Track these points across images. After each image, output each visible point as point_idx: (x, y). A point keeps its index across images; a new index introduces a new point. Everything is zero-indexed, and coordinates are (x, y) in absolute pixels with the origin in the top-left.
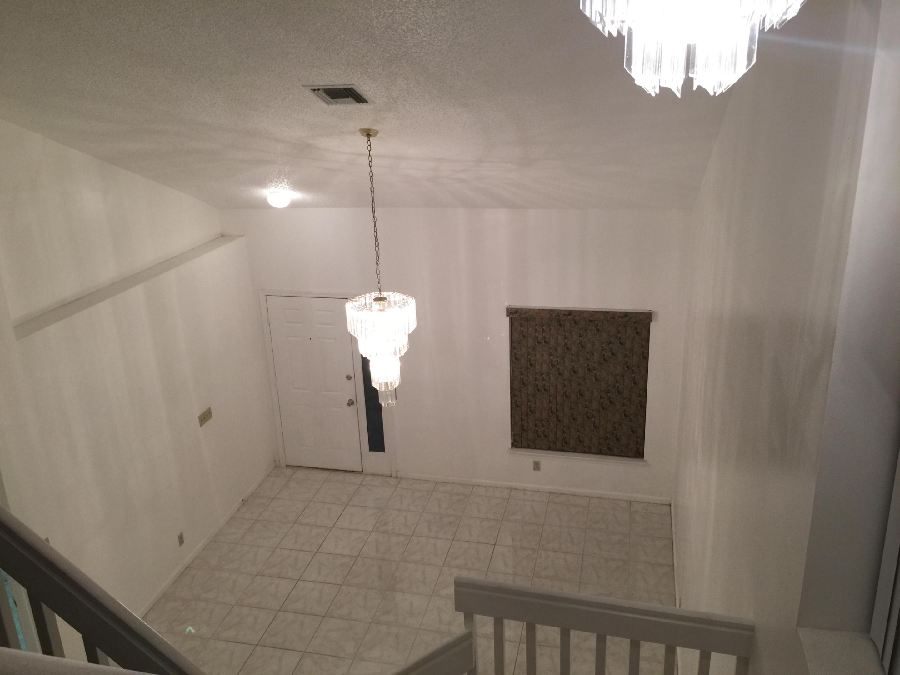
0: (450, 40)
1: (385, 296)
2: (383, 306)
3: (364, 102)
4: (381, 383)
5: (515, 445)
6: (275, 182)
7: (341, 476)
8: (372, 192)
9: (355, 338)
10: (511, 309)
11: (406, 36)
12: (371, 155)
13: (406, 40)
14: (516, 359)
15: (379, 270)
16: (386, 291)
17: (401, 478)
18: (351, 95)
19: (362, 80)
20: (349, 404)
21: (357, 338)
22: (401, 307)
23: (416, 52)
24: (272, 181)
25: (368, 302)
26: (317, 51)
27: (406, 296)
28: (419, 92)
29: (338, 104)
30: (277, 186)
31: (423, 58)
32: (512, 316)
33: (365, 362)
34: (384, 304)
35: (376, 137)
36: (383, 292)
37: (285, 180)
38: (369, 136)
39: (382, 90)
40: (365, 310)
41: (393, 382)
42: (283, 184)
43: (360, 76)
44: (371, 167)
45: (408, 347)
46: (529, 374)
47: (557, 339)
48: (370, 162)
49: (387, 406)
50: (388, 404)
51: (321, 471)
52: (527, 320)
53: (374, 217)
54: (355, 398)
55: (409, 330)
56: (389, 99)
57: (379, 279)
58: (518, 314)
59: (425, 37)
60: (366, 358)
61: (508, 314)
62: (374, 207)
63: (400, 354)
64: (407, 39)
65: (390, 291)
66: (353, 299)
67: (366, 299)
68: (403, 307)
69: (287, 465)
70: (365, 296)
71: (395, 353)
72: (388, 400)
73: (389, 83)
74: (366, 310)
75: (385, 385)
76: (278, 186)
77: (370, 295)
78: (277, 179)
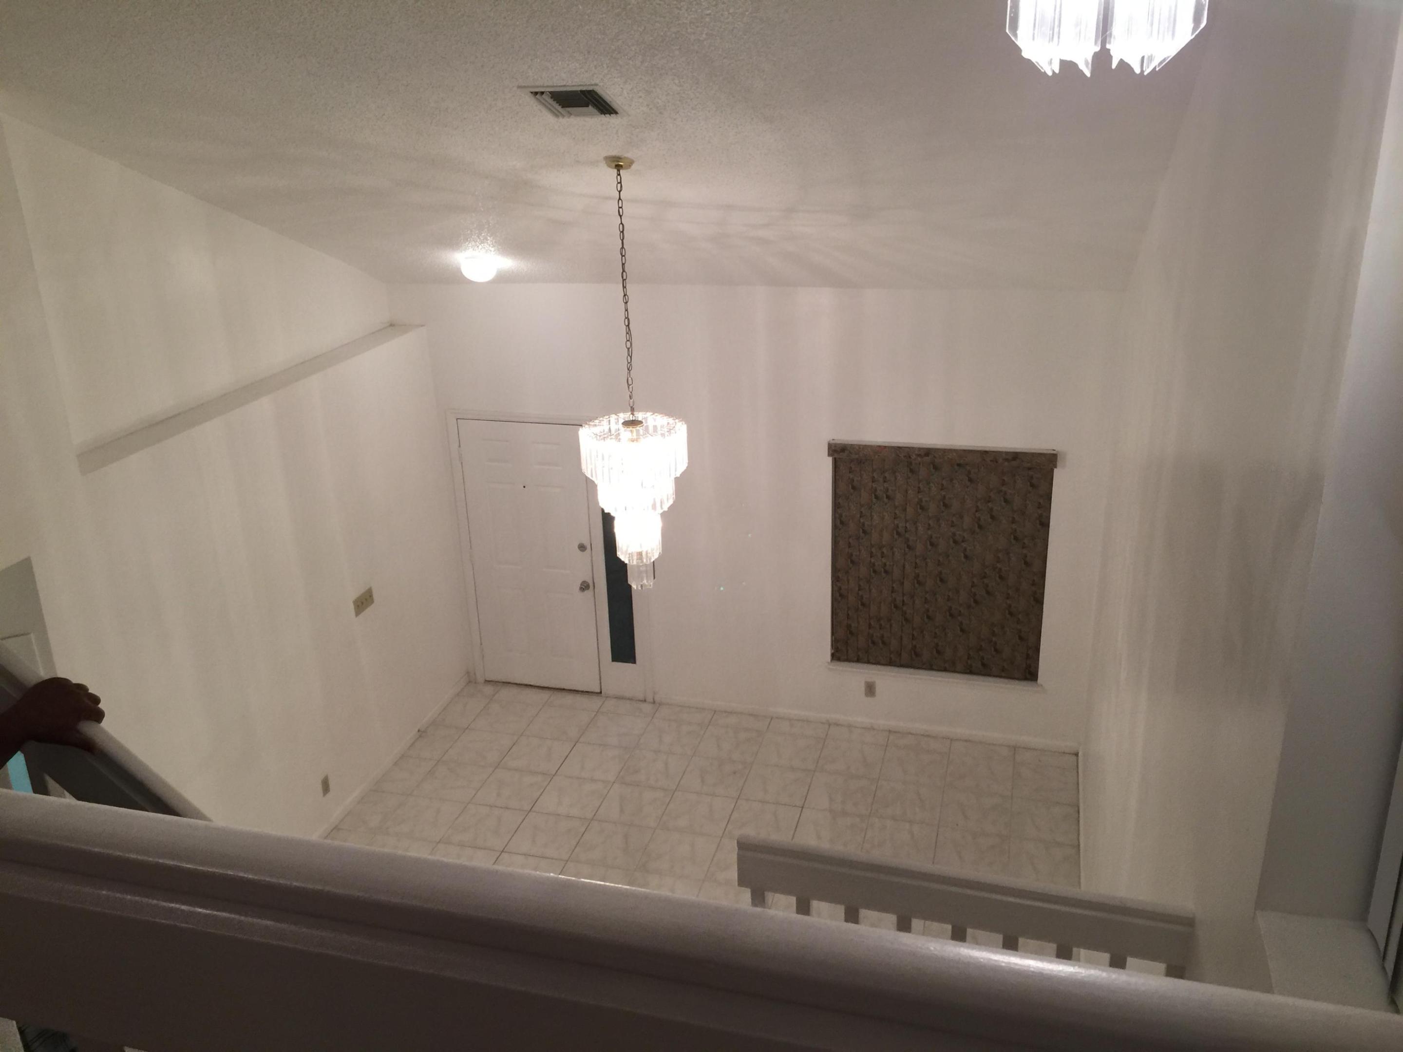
0: (747, 13)
1: (640, 419)
2: (637, 434)
3: (612, 113)
4: (632, 553)
5: (837, 656)
6: (474, 241)
7: (569, 699)
8: (622, 256)
9: (593, 482)
10: (836, 445)
11: (679, 6)
12: (621, 198)
13: (679, 13)
14: (842, 523)
15: (632, 378)
16: (642, 411)
17: (660, 704)
18: (591, 101)
19: (610, 78)
20: (582, 588)
21: (596, 482)
22: (664, 435)
23: (694, 33)
24: (469, 239)
25: (614, 427)
26: (541, 32)
27: (672, 418)
28: (698, 98)
29: (572, 116)
30: (476, 248)
31: (705, 43)
32: (836, 456)
33: (607, 520)
34: (639, 430)
35: (629, 170)
36: (637, 413)
37: (489, 238)
38: (618, 167)
39: (640, 94)
40: (609, 439)
41: (649, 551)
42: (486, 244)
43: (606, 71)
44: (621, 216)
45: (673, 498)
46: (861, 547)
47: (907, 493)
48: (621, 210)
49: (640, 589)
50: (642, 586)
51: (538, 690)
52: (860, 462)
53: (625, 295)
54: (592, 580)
55: (676, 471)
56: (651, 109)
57: (631, 392)
58: (847, 452)
59: (708, 9)
60: (609, 514)
61: (831, 452)
62: (625, 280)
63: (662, 508)
64: (681, 12)
65: (647, 412)
66: (591, 423)
67: (611, 423)
68: (668, 436)
69: (487, 679)
70: (609, 418)
71: (654, 507)
72: (642, 580)
73: (651, 82)
74: (611, 439)
75: (637, 555)
76: (478, 247)
77: (616, 417)
78: (475, 237)
